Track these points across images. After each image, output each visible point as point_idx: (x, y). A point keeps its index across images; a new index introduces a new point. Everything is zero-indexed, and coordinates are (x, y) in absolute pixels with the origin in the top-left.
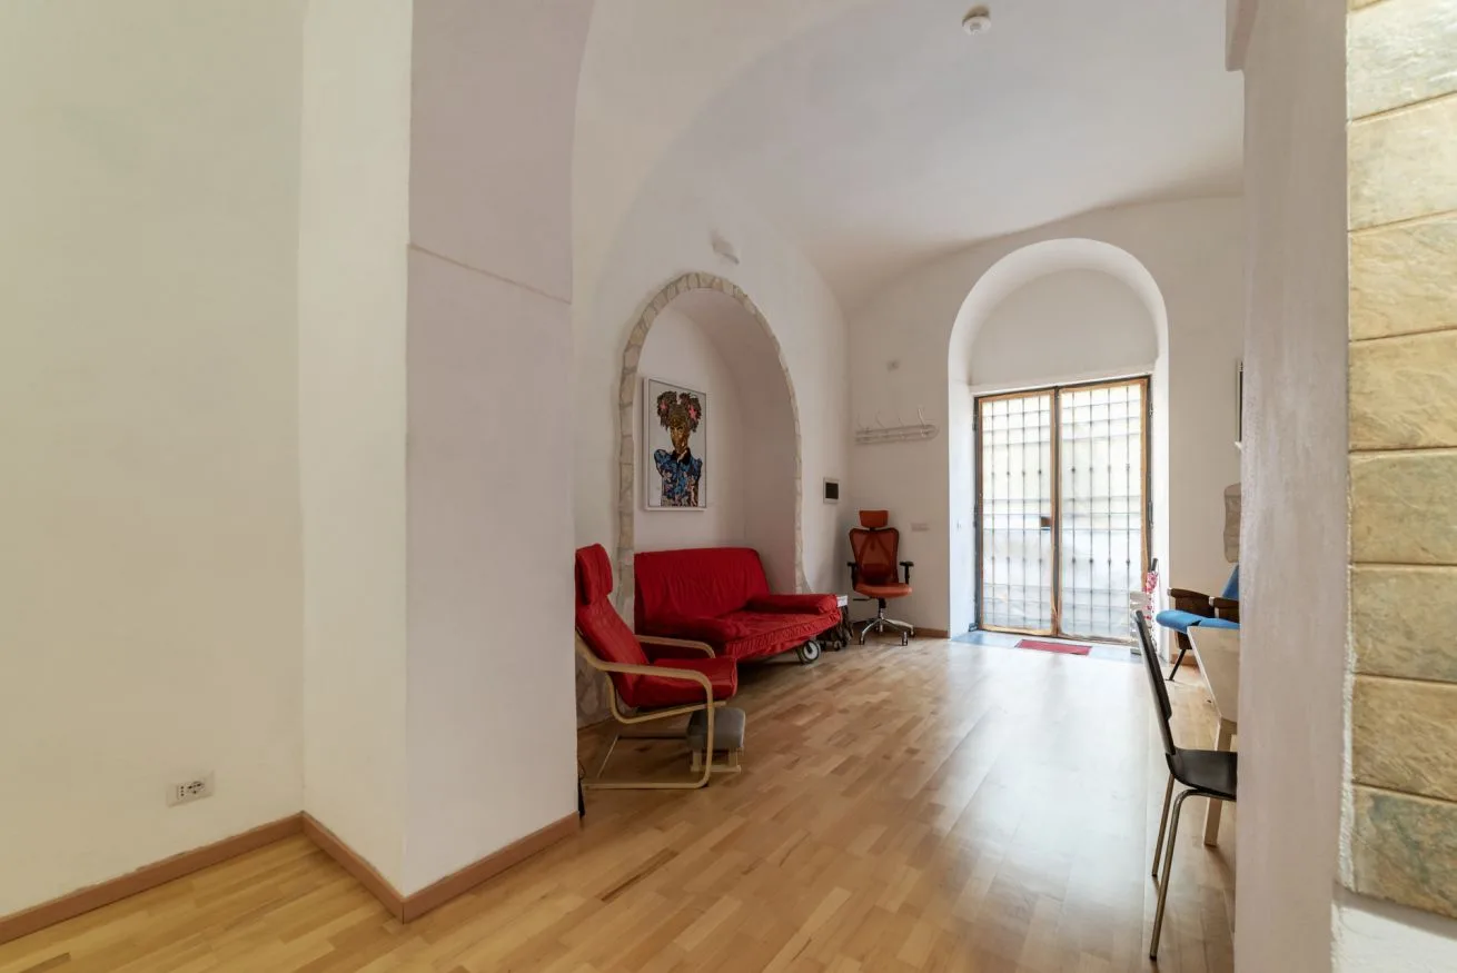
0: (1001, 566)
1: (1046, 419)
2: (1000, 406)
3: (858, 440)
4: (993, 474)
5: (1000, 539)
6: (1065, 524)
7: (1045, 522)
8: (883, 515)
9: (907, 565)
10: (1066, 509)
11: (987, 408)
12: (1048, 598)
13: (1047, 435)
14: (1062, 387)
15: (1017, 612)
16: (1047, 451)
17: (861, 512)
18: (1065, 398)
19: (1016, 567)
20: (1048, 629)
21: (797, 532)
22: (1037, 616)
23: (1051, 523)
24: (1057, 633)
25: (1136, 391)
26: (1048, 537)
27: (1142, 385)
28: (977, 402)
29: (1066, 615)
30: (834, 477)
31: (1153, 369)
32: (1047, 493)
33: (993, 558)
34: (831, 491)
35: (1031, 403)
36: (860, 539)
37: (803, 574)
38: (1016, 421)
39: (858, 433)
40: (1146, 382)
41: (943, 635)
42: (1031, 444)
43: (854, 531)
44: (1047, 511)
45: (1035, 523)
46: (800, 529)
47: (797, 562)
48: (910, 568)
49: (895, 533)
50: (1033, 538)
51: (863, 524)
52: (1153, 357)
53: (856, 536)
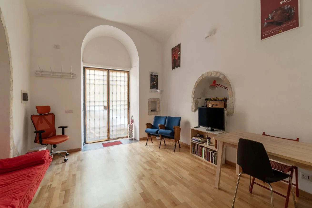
0: (92, 122)
1: (106, 78)
2: (92, 72)
3: (37, 74)
4: (90, 93)
5: (92, 113)
6: (111, 108)
7: (105, 107)
8: (48, 108)
9: (63, 128)
10: (111, 103)
11: (88, 71)
12: (106, 129)
13: (106, 83)
14: (110, 70)
15: (97, 135)
16: (106, 87)
17: (37, 107)
18: (111, 73)
19: (97, 121)
20: (106, 138)
21: (11, 120)
22: (103, 136)
23: (108, 108)
24: (109, 139)
25: (126, 74)
26: (106, 112)
27: (128, 73)
28: (85, 68)
29: (111, 133)
30: (26, 91)
31: (131, 70)
32: (106, 99)
33: (90, 120)
34: (25, 97)
35: (102, 73)
36: (36, 119)
37: (13, 141)
38: (97, 77)
39: (37, 71)
40: (128, 72)
41: (79, 150)
42: (101, 84)
43: (33, 116)
44: (106, 104)
45: (102, 108)
46: (12, 118)
47: (11, 136)
48: (65, 129)
49: (53, 115)
50: (102, 112)
51: (38, 113)
52: (131, 67)
53: (34, 118)
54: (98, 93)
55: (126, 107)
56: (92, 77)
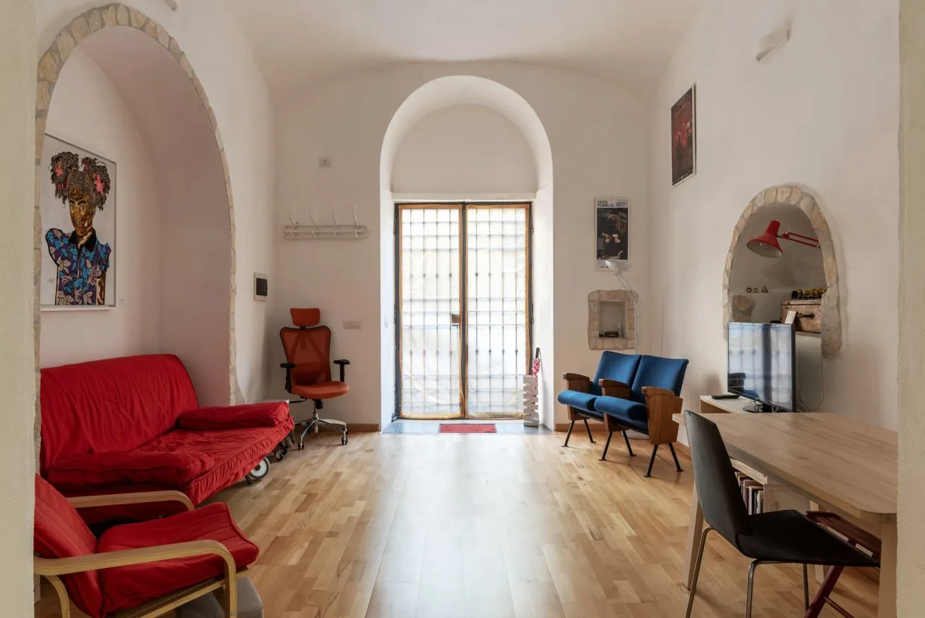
0: (418, 358)
1: (456, 229)
2: (417, 214)
3: (287, 234)
4: (411, 276)
5: (417, 334)
6: (471, 320)
7: (454, 318)
8: (315, 313)
9: (343, 363)
10: (471, 306)
11: (406, 214)
12: (457, 385)
13: (456, 243)
14: (468, 203)
15: (432, 399)
16: (456, 257)
17: (292, 310)
18: (471, 213)
19: (431, 358)
20: (457, 411)
21: (231, 333)
22: (448, 404)
23: (461, 320)
24: (464, 415)
25: (521, 214)
26: (456, 331)
27: (526, 209)
28: (398, 208)
29: (471, 398)
30: (265, 273)
31: (535, 197)
32: (456, 294)
33: (411, 352)
34: (261, 287)
35: (444, 214)
36: (291, 338)
37: (236, 380)
38: (431, 229)
39: (287, 227)
40: (528, 206)
41: (374, 428)
42: (443, 250)
43: (285, 330)
44: (456, 309)
45: (446, 320)
46: (234, 329)
47: (231, 367)
49: (327, 331)
50: (445, 333)
51: (294, 322)
52: (535, 189)
53: (287, 335)
54: (435, 277)
55: (522, 319)
56: (418, 230)
